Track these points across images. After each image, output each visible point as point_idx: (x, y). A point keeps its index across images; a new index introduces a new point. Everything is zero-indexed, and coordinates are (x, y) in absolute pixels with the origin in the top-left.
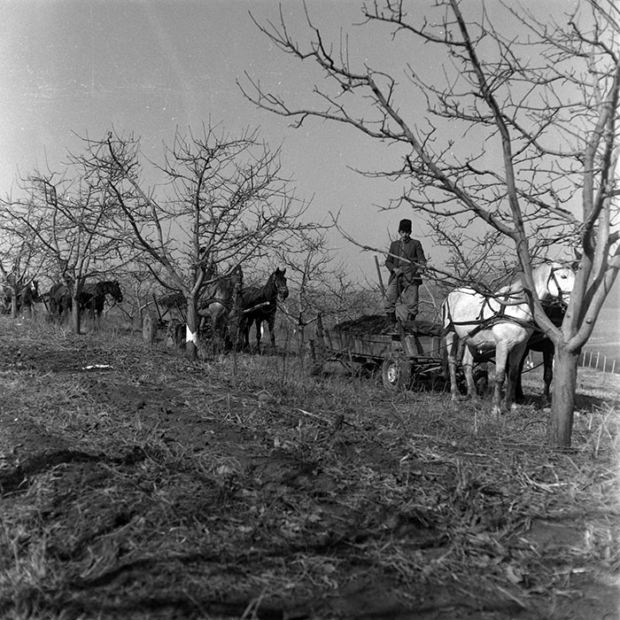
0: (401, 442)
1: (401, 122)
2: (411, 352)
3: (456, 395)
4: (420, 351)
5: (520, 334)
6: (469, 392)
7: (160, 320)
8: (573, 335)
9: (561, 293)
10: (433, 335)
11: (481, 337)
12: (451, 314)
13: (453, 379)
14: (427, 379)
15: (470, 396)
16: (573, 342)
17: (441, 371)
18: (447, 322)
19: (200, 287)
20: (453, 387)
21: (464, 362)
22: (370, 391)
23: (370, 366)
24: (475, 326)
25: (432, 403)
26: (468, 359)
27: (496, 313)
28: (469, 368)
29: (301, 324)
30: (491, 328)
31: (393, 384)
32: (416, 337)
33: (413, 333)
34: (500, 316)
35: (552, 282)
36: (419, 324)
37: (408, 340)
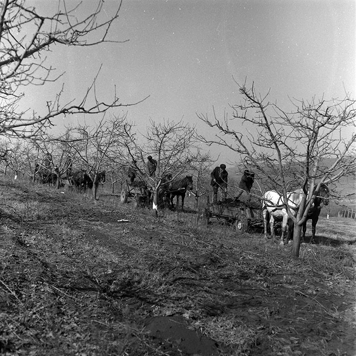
0: (241, 253)
1: (244, 147)
2: (248, 216)
3: (267, 235)
4: (252, 216)
6: (272, 234)
7: (129, 193)
8: (300, 220)
10: (258, 209)
11: (277, 212)
13: (265, 229)
14: (255, 228)
15: (272, 237)
16: (300, 222)
17: (261, 224)
19: (160, 186)
20: (265, 232)
21: (270, 222)
22: (230, 232)
23: (230, 221)
25: (256, 239)
26: (272, 220)
28: (272, 224)
29: (197, 196)
31: (240, 229)
33: (250, 208)
36: (252, 204)
37: (247, 210)
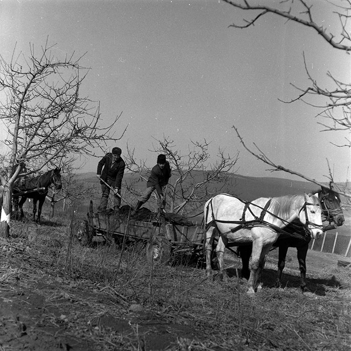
5: (273, 237)
9: (308, 223)
11: (241, 234)
12: (215, 213)
18: (210, 219)
21: (218, 249)
24: (237, 225)
26: (221, 247)
27: (256, 218)
28: (221, 254)
29: (53, 201)
30: (250, 228)
32: (173, 225)
33: (172, 222)
34: (260, 221)
35: (303, 213)
37: (168, 227)
